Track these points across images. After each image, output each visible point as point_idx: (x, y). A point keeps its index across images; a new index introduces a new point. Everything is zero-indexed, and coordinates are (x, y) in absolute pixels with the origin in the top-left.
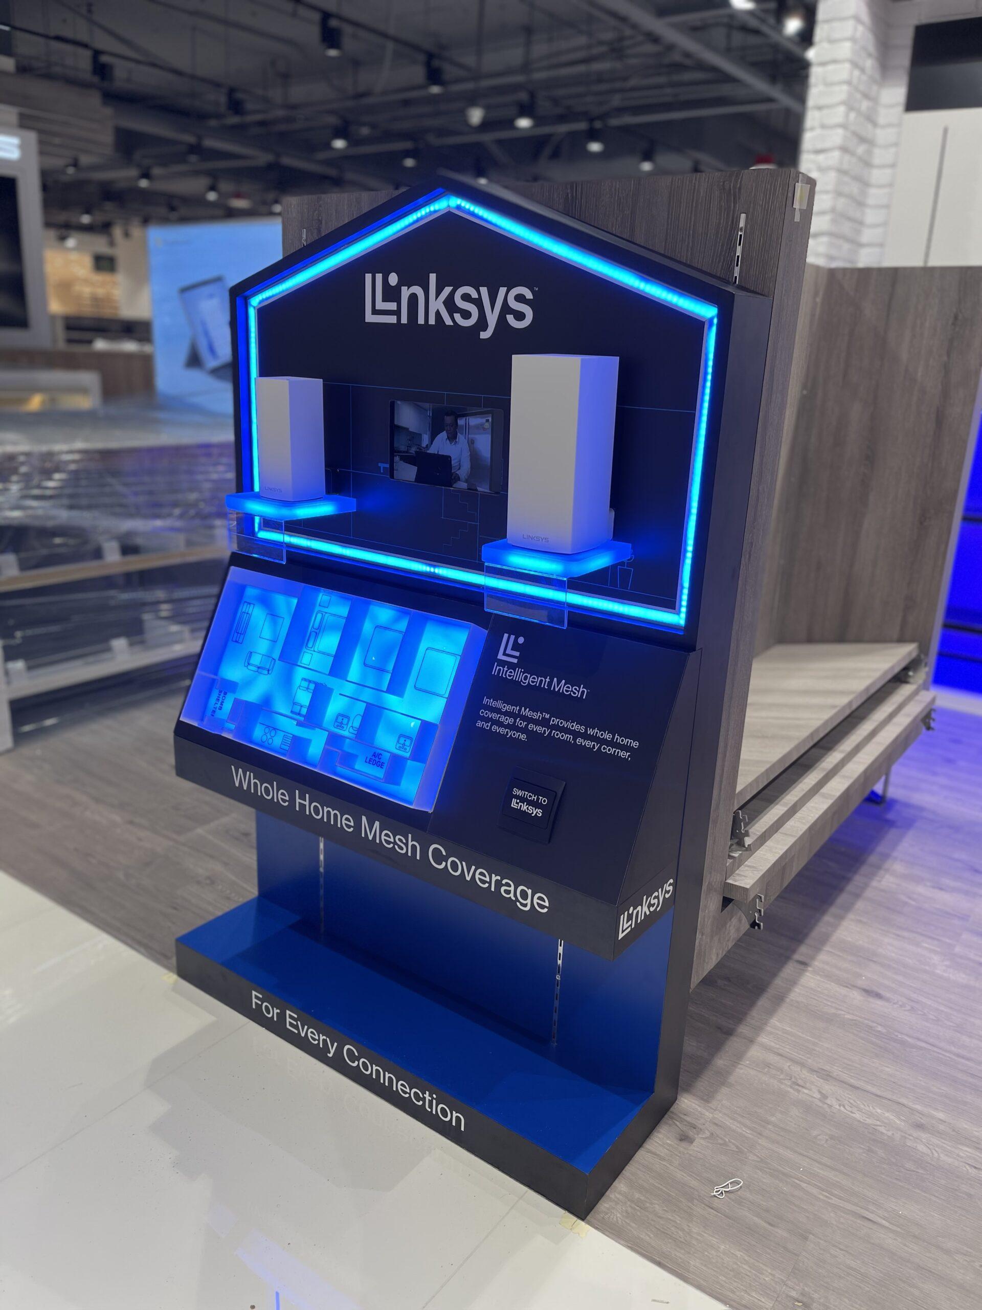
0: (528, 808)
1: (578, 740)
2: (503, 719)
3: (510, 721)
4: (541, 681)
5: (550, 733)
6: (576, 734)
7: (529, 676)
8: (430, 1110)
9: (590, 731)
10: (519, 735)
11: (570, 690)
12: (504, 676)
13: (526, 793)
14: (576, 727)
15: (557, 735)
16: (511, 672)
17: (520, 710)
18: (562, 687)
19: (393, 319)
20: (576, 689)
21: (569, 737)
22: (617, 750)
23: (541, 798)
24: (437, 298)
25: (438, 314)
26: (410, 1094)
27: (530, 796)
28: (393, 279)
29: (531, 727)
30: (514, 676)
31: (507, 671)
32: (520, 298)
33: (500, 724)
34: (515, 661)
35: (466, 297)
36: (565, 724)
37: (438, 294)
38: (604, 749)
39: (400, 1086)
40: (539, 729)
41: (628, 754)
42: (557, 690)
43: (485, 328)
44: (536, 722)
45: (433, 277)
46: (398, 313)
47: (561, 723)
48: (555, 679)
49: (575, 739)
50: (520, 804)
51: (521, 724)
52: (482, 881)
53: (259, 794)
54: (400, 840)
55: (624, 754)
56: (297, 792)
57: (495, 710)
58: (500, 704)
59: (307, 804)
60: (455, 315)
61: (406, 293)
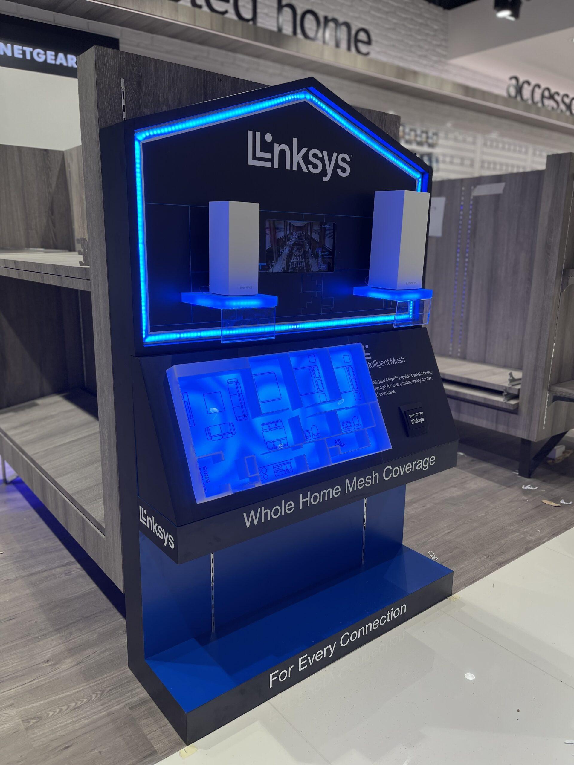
0: (419, 421)
2: (381, 388)
3: (385, 387)
4: (386, 362)
5: (402, 384)
6: (411, 379)
7: (380, 362)
8: (389, 620)
9: (415, 375)
10: (392, 392)
11: (398, 361)
12: (370, 367)
13: (415, 414)
14: (409, 376)
15: (405, 384)
16: (372, 364)
18: (394, 361)
19: (268, 165)
20: (400, 360)
21: (409, 382)
22: (427, 378)
23: (420, 413)
24: (298, 154)
25: (298, 164)
28: (269, 138)
29: (394, 385)
30: (374, 365)
31: (370, 364)
32: (344, 160)
33: (382, 391)
34: (370, 358)
35: (315, 156)
36: (405, 377)
37: (298, 153)
38: (423, 380)
40: (397, 385)
41: (431, 377)
42: (393, 364)
43: (326, 176)
44: (395, 382)
45: (295, 140)
46: (272, 160)
47: (403, 377)
48: (390, 359)
49: (412, 382)
50: (415, 421)
51: (390, 386)
52: (408, 470)
53: (269, 519)
54: (368, 479)
55: (429, 378)
56: (301, 495)
57: (376, 386)
58: (376, 382)
59: (308, 499)
60: (309, 165)
61: (277, 148)
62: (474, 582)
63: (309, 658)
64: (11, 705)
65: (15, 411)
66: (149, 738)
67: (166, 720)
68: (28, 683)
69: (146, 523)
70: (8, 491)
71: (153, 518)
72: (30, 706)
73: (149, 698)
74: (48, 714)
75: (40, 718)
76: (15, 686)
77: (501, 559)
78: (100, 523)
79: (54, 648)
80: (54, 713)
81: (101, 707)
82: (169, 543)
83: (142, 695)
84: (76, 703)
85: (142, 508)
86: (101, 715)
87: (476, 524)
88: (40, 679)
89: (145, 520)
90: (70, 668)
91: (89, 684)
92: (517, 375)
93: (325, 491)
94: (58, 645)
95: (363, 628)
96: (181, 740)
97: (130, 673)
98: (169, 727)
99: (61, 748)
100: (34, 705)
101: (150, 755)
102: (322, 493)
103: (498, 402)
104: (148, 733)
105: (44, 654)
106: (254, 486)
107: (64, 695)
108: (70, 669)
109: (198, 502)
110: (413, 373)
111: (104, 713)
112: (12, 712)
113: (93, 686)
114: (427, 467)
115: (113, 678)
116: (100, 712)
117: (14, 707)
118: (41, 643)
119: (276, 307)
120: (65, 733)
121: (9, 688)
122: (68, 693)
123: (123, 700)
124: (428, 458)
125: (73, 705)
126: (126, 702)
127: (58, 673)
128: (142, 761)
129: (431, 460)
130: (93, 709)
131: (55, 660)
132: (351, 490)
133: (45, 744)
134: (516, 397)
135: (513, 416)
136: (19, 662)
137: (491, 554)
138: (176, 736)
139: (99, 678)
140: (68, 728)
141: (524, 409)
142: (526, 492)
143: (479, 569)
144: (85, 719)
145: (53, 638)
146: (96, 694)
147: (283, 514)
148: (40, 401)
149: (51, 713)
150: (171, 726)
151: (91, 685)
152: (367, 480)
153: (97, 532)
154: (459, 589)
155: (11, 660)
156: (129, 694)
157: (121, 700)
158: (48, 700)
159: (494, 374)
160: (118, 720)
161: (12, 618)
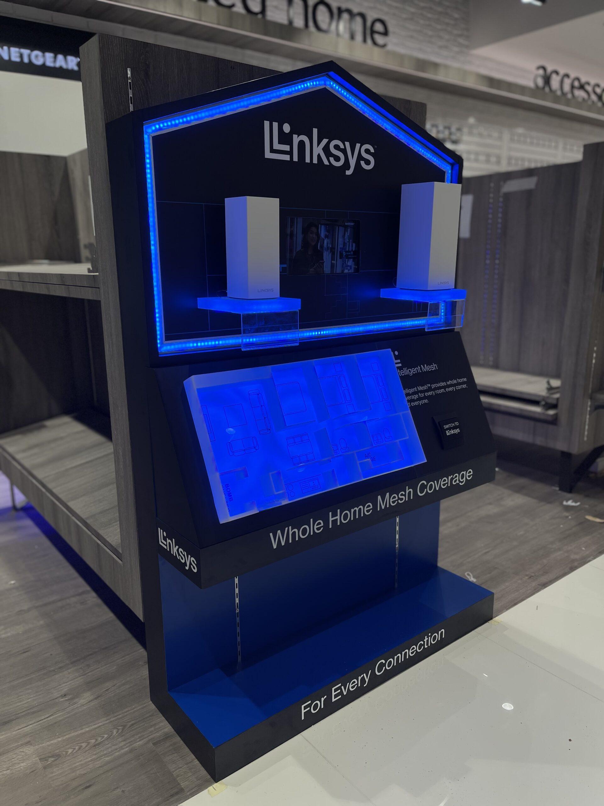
0: (454, 432)
1: (447, 390)
2: (413, 397)
3: (416, 397)
4: (417, 369)
5: (435, 392)
6: (444, 387)
7: (411, 369)
8: (427, 646)
9: (448, 383)
10: (424, 401)
11: (430, 368)
12: (400, 375)
13: (449, 425)
14: (443, 384)
15: (438, 392)
16: (402, 372)
17: (417, 389)
18: (426, 368)
19: (287, 158)
21: (442, 390)
22: (461, 386)
23: (455, 423)
24: (318, 146)
25: (319, 156)
26: (416, 650)
27: (452, 425)
28: (287, 128)
29: (426, 394)
30: (404, 373)
31: (400, 372)
32: (367, 151)
33: (413, 401)
34: (400, 365)
35: (337, 147)
36: (438, 385)
37: (319, 144)
38: (457, 388)
39: (410, 653)
40: (430, 393)
41: (466, 385)
42: (425, 370)
43: (349, 169)
44: (427, 391)
45: (315, 131)
46: (290, 153)
47: (436, 386)
48: (422, 366)
49: (445, 390)
50: (450, 432)
51: (422, 395)
52: (444, 485)
53: (297, 539)
54: (402, 495)
55: (464, 386)
56: (330, 513)
57: (408, 395)
58: (407, 391)
59: (338, 517)
60: (330, 158)
61: (296, 139)
62: (515, 604)
63: (343, 687)
64: (28, 743)
65: (23, 433)
66: (175, 776)
67: (193, 756)
68: (44, 719)
69: (166, 545)
70: (18, 518)
71: (174, 540)
72: (48, 743)
73: (173, 733)
74: (68, 752)
75: (58, 756)
76: (31, 723)
77: (544, 579)
78: (116, 548)
79: (71, 682)
80: (73, 750)
81: (124, 743)
82: (192, 566)
83: (166, 730)
84: (96, 740)
85: (161, 531)
86: (123, 751)
87: (515, 543)
88: (58, 715)
89: (165, 543)
90: (89, 702)
91: (109, 719)
92: (556, 383)
93: (356, 508)
94: (75, 679)
95: (399, 655)
96: (209, 777)
97: (153, 707)
98: (195, 764)
99: (82, 788)
100: (52, 742)
101: (177, 793)
102: (352, 510)
103: (535, 412)
104: (174, 770)
105: (62, 688)
106: (281, 503)
107: (83, 731)
108: (88, 704)
109: (222, 521)
110: (446, 381)
111: (128, 749)
112: (29, 750)
113: (113, 721)
114: (463, 481)
115: (134, 712)
116: (121, 748)
117: (31, 744)
118: (57, 676)
119: (299, 310)
120: (85, 772)
121: (25, 725)
122: (87, 729)
123: (146, 736)
124: (465, 472)
125: (93, 741)
126: (150, 737)
127: (76, 708)
128: (168, 800)
129: (468, 473)
130: (114, 745)
131: (73, 694)
132: (383, 507)
133: (65, 783)
134: (554, 406)
135: (551, 427)
136: (34, 697)
137: (533, 575)
138: (203, 772)
139: (120, 712)
140: (89, 766)
141: (563, 419)
142: (568, 508)
143: (521, 591)
144: (106, 756)
145: (69, 671)
146: (117, 729)
147: (312, 534)
148: (49, 423)
149: (70, 751)
150: (198, 762)
151: (112, 719)
152: (400, 497)
153: (113, 558)
154: (500, 612)
155: (26, 695)
156: (152, 729)
157: (144, 735)
158: (67, 736)
159: (530, 383)
160: (141, 757)
161: (26, 651)
